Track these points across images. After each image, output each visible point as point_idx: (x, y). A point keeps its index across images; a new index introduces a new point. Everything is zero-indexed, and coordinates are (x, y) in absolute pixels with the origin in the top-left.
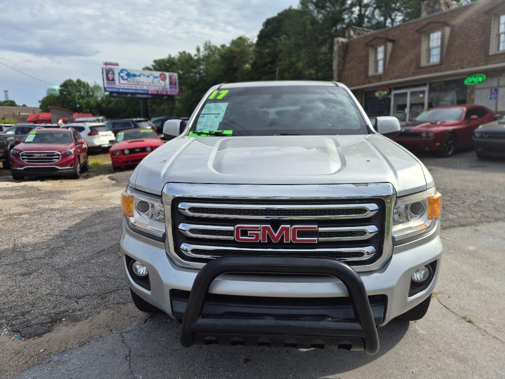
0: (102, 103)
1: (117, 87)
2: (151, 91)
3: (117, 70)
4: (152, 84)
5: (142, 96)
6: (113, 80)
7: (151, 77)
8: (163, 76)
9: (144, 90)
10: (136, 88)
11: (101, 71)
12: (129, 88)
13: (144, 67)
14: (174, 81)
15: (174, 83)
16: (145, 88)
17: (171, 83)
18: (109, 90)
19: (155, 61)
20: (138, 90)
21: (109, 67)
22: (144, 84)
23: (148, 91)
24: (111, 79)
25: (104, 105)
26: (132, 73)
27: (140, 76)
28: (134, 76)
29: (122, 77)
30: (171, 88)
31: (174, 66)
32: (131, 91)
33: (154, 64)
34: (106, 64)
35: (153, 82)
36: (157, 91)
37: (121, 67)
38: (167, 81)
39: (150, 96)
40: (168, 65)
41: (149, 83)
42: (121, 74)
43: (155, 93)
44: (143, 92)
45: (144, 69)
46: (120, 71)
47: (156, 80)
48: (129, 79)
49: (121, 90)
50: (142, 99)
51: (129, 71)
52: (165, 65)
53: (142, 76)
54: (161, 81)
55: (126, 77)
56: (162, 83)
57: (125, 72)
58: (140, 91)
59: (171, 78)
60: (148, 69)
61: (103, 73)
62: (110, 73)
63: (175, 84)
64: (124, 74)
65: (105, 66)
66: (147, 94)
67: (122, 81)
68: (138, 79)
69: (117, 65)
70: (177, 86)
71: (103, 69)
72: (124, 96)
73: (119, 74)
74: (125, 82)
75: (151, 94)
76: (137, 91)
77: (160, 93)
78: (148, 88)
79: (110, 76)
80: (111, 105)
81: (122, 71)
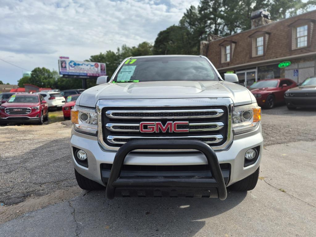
0: (57, 82)
1: (67, 71)
2: (89, 74)
3: (68, 61)
4: (90, 70)
5: (84, 77)
6: (65, 67)
7: (89, 66)
8: (96, 65)
9: (84, 73)
10: (80, 72)
11: (58, 62)
12: (75, 72)
13: (85, 60)
14: (104, 68)
15: (103, 69)
16: (85, 72)
17: (101, 69)
18: (63, 73)
19: (92, 57)
20: (81, 73)
21: (63, 59)
22: (85, 70)
23: (87, 74)
24: (64, 66)
25: (59, 83)
26: (77, 63)
27: (82, 65)
28: (79, 65)
29: (71, 66)
30: (101, 72)
31: (103, 59)
32: (76, 74)
33: (91, 58)
34: (61, 58)
35: (90, 69)
36: (93, 74)
37: (71, 59)
38: (99, 68)
39: (88, 77)
40: (100, 59)
41: (88, 69)
42: (71, 64)
43: (92, 75)
44: (84, 74)
45: (84, 61)
46: (69, 62)
47: (93, 67)
48: (75, 67)
49: (70, 74)
50: (83, 79)
51: (75, 62)
52: (98, 59)
53: (83, 65)
54: (95, 68)
55: (73, 66)
56: (96, 69)
57: (73, 63)
58: (82, 74)
59: (101, 66)
60: (87, 61)
61: (59, 63)
62: (64, 63)
63: (104, 70)
64: (72, 64)
65: (60, 59)
66: (87, 76)
67: (71, 68)
68: (81, 67)
69: (68, 58)
70: (105, 71)
71: (59, 61)
72: (72, 77)
73: (69, 64)
74: (73, 68)
75: (89, 76)
76: (80, 74)
77: (94, 75)
78: (87, 72)
79: (64, 65)
80: (64, 83)
81: (71, 62)
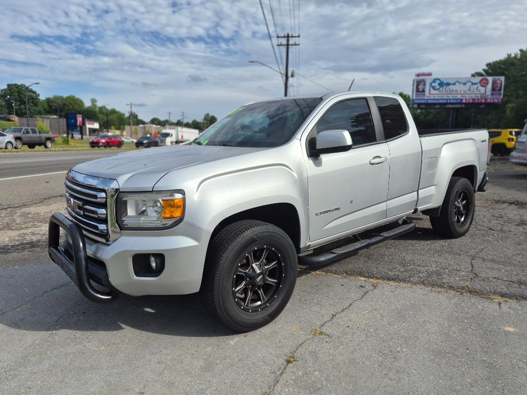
1: (426, 98)
2: (466, 100)
3: (428, 80)
4: (468, 92)
5: (454, 106)
6: (423, 91)
7: (469, 84)
8: (484, 81)
9: (457, 99)
10: (447, 98)
11: (412, 83)
12: (440, 98)
14: (499, 85)
15: (498, 89)
16: (459, 97)
17: (493, 89)
18: (417, 101)
19: (488, 65)
20: (450, 99)
21: (421, 78)
22: (459, 93)
23: (462, 100)
24: (421, 90)
26: (445, 82)
27: (454, 84)
28: (448, 84)
29: (434, 88)
30: (492, 94)
32: (441, 101)
34: (418, 75)
35: (469, 90)
36: (474, 99)
37: (434, 77)
38: (490, 86)
39: (463, 106)
41: (464, 91)
42: (433, 84)
43: (471, 101)
44: (455, 101)
45: (473, 76)
46: (432, 81)
47: (475, 86)
48: (441, 89)
49: (430, 101)
50: (453, 109)
51: (442, 80)
53: (457, 83)
54: (480, 88)
55: (438, 87)
56: (482, 89)
57: (438, 82)
58: (452, 101)
59: (494, 82)
60: (479, 74)
61: (413, 85)
62: (421, 84)
63: (500, 90)
64: (436, 85)
65: (417, 78)
66: (461, 103)
67: (433, 91)
68: (451, 87)
69: (430, 74)
70: (502, 92)
71: (414, 81)
72: (432, 107)
73: (431, 84)
74: (437, 92)
75: (465, 104)
76: (449, 101)
77: (477, 101)
78: (462, 96)
79: (421, 87)
81: (434, 81)
